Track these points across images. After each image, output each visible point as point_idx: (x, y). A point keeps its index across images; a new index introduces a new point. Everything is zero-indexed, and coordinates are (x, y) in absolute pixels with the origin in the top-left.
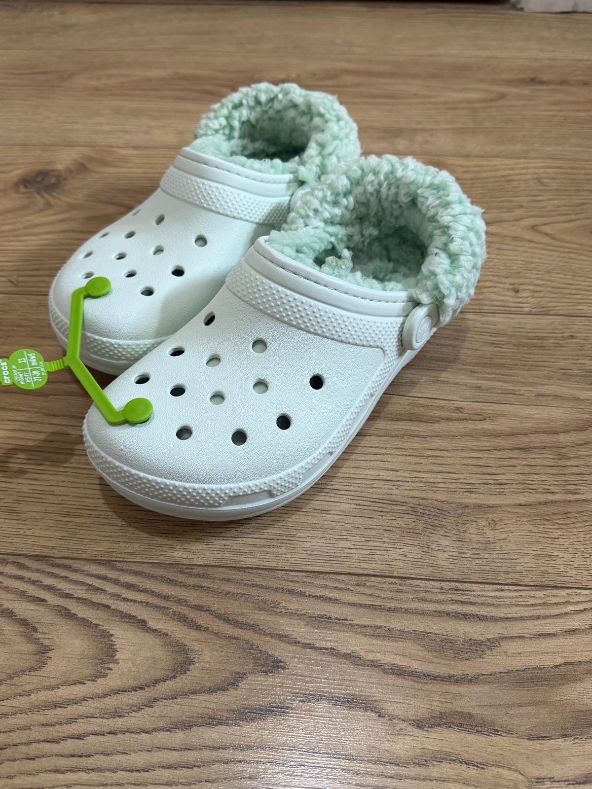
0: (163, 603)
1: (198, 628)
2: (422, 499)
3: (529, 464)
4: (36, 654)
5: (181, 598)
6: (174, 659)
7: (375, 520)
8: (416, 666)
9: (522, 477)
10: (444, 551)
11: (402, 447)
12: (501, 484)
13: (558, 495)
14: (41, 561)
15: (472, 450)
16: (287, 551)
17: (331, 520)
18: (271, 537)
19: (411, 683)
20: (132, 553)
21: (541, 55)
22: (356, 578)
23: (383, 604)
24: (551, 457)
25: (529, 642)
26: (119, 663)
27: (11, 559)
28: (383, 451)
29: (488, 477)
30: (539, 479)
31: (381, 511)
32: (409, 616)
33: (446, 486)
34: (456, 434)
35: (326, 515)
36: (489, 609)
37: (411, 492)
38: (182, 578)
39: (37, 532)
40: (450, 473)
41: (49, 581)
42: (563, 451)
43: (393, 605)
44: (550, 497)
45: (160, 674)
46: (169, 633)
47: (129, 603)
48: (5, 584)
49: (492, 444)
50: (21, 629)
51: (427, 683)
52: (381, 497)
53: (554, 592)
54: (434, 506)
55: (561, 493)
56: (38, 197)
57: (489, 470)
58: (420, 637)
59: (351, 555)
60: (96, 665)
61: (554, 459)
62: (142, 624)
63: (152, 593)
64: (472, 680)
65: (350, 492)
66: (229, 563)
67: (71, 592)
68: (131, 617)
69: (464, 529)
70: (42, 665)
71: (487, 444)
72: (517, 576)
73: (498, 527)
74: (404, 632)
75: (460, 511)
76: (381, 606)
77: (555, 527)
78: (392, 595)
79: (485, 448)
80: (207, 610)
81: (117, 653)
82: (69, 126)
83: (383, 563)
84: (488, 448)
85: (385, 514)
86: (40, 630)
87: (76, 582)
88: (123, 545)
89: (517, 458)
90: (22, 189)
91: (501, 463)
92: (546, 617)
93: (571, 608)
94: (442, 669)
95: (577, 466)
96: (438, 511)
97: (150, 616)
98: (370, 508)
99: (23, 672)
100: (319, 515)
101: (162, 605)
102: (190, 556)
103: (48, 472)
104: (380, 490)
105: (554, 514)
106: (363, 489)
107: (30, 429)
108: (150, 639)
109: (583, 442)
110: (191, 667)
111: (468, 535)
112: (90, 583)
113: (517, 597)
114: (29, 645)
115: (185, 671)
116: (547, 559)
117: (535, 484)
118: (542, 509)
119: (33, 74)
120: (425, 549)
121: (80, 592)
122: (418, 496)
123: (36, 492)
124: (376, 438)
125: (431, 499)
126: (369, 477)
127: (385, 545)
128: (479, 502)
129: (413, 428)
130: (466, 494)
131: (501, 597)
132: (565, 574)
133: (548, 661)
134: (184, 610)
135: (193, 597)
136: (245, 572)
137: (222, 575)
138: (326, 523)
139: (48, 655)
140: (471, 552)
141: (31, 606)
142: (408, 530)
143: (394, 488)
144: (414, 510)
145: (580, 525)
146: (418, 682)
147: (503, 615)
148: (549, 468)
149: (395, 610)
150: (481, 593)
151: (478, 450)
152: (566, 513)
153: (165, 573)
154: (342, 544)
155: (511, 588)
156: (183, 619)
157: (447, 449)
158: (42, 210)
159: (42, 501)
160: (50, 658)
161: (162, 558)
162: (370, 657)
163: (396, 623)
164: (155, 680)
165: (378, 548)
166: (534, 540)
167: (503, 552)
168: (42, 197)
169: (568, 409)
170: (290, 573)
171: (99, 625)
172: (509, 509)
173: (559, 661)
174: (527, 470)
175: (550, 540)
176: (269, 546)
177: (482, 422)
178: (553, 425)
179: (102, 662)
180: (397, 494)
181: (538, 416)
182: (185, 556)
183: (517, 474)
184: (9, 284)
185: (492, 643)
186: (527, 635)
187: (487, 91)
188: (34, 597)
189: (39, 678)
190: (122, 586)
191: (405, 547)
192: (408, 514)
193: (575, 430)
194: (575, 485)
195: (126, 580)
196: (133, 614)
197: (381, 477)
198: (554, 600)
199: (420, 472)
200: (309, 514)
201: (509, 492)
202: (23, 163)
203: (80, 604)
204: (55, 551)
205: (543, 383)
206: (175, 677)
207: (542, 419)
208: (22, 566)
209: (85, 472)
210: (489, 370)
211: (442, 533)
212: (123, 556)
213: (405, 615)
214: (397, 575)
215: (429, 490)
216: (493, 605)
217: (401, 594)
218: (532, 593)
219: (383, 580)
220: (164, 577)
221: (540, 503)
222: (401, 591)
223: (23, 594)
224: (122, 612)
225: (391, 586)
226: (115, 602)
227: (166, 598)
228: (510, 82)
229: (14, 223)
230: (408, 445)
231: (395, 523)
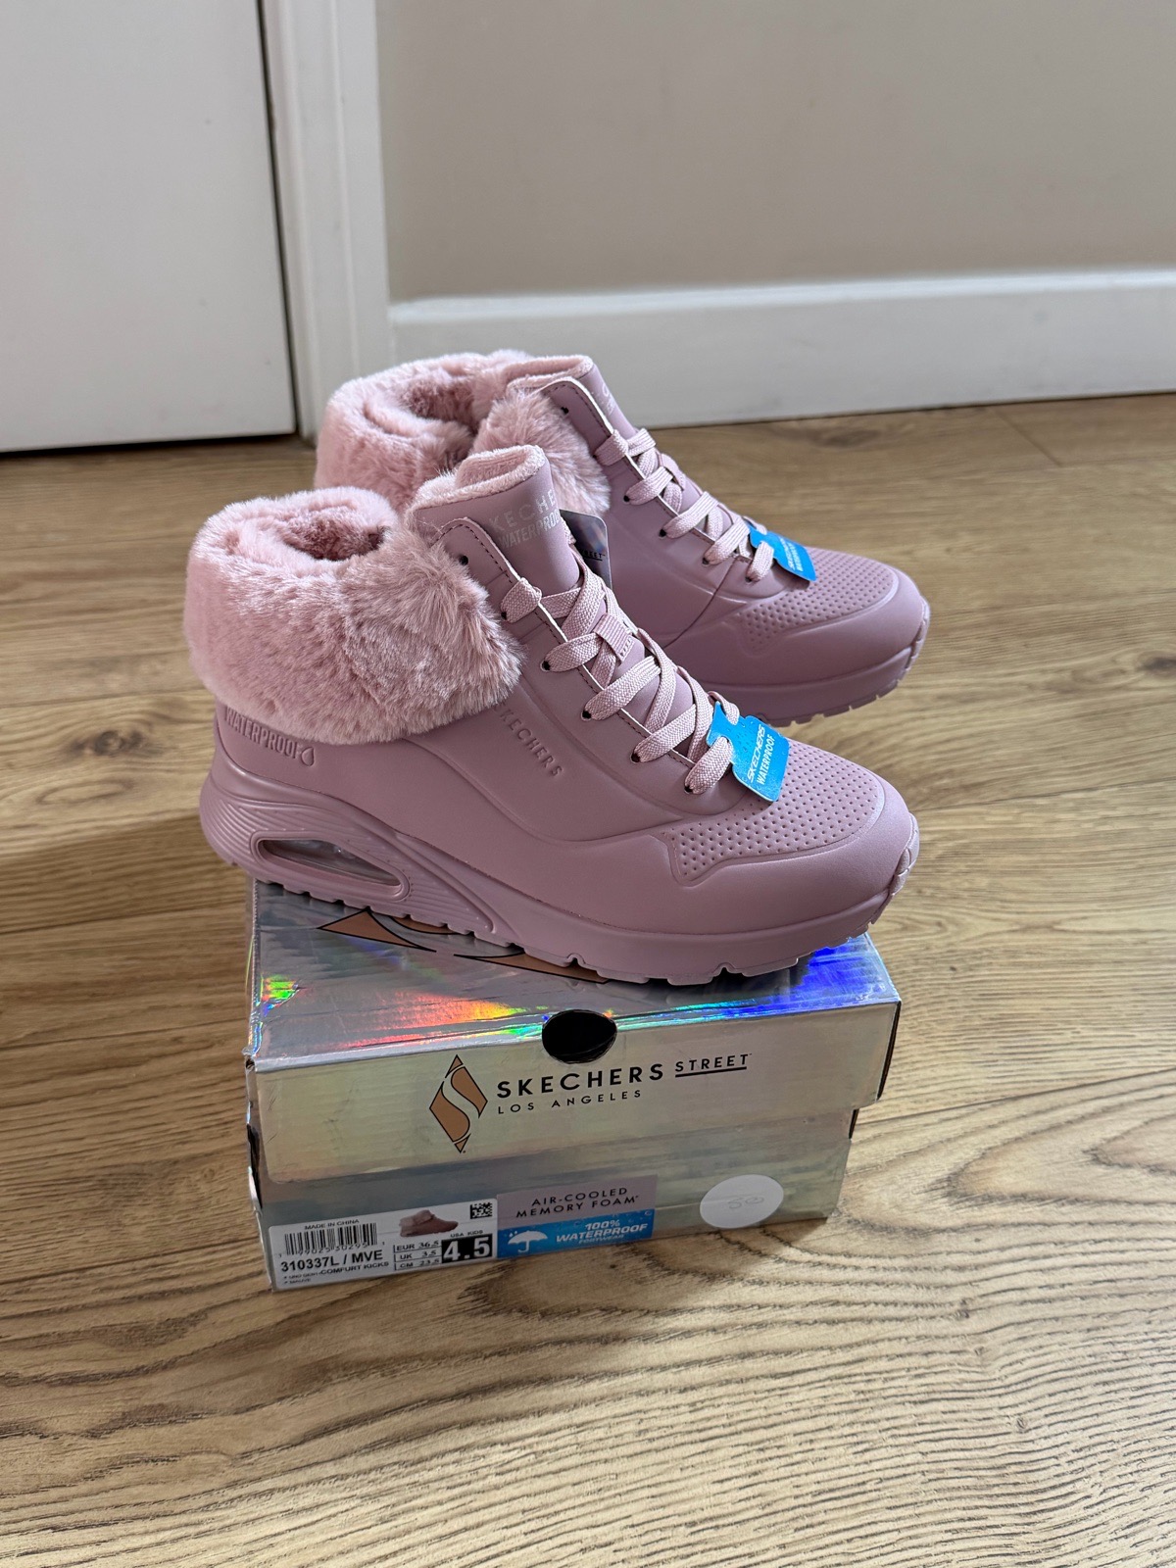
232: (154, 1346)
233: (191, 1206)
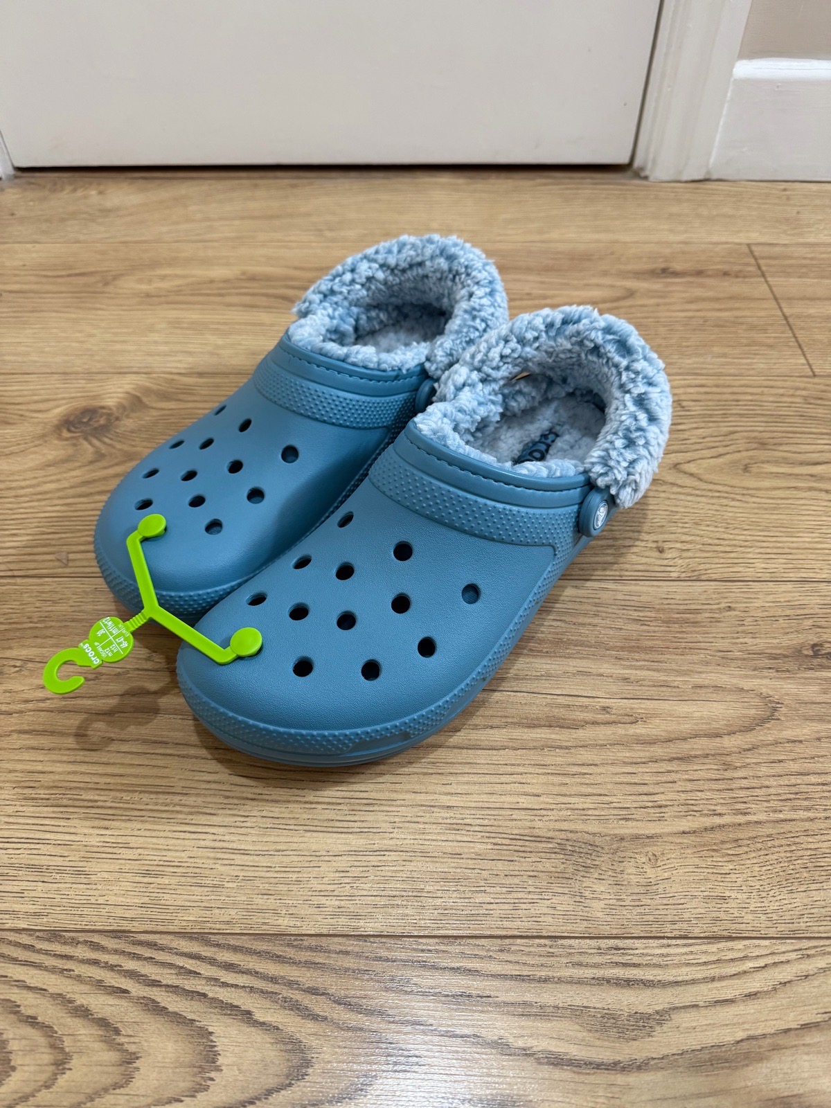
0: (270, 987)
1: (315, 1018)
2: (571, 832)
3: (691, 777)
4: (120, 1065)
5: (292, 979)
6: (288, 1060)
7: (517, 863)
8: (575, 1051)
9: (683, 796)
10: (600, 900)
11: (542, 763)
12: (660, 807)
13: (726, 816)
14: (119, 938)
15: (624, 763)
16: (414, 910)
17: (464, 866)
18: (394, 893)
19: (571, 1075)
20: (228, 923)
21: (672, 238)
22: (499, 941)
23: (531, 973)
24: (716, 767)
25: (703, 1011)
26: (222, 1070)
27: (82, 937)
28: (521, 769)
29: (645, 798)
30: (703, 797)
31: (524, 852)
32: (563, 987)
33: (597, 813)
34: (605, 742)
35: (458, 861)
36: (656, 971)
37: (558, 823)
38: (290, 953)
39: (113, 900)
40: (601, 795)
41: (130, 965)
42: (729, 759)
43: (543, 973)
44: (717, 821)
45: (272, 1082)
46: (280, 1027)
47: (229, 989)
48: (76, 973)
49: (647, 754)
50: (101, 1033)
51: (588, 1074)
52: (522, 832)
53: (730, 944)
54: (585, 841)
55: (729, 814)
56: (86, 445)
57: (645, 789)
58: (577, 1013)
59: (492, 912)
60: (195, 1075)
61: (719, 770)
62: (247, 1016)
63: (256, 974)
64: (641, 1066)
65: (485, 828)
66: (346, 931)
67: (158, 978)
68: (234, 1007)
69: (621, 869)
70: (128, 1079)
71: (642, 754)
72: (685, 926)
73: (659, 863)
74: (558, 1008)
75: (615, 846)
76: (529, 976)
77: (724, 859)
78: (543, 960)
79: (639, 760)
80: (323, 994)
81: (219, 1057)
82: (118, 347)
83: (529, 919)
84: (643, 760)
85: (528, 855)
86: (123, 1032)
87: (164, 964)
88: (217, 911)
89: (677, 772)
90: (66, 434)
91: (659, 778)
92: (722, 978)
93: (749, 965)
94: (606, 1055)
95: (746, 778)
96: (589, 847)
97: (256, 1005)
98: (510, 847)
99: (106, 1090)
100: (450, 860)
101: (269, 990)
102: (299, 924)
103: (120, 818)
104: (519, 823)
105: (723, 842)
106: (500, 823)
107: (95, 760)
108: (257, 1035)
109: (750, 746)
110: (310, 1071)
111: (626, 876)
112: (181, 965)
113: (686, 954)
114: (111, 1053)
115: (302, 1075)
116: (718, 901)
117: (699, 804)
118: (708, 837)
119: (70, 275)
120: (578, 899)
121: (169, 978)
122: (566, 828)
123: (107, 845)
124: (511, 752)
125: (581, 832)
126: (506, 806)
127: (530, 896)
128: (635, 831)
129: (553, 736)
130: (621, 822)
131: (668, 955)
132: (740, 920)
133: (729, 1036)
134: (297, 996)
135: (307, 977)
136: (366, 941)
137: (339, 947)
138: (459, 870)
139: (135, 1065)
140: (630, 898)
141: (111, 1000)
142: (557, 875)
143: (537, 818)
144: (561, 848)
145: (754, 855)
146: (579, 1073)
147: (671, 979)
148: (713, 782)
149: (546, 980)
150: (645, 951)
151: (632, 763)
152: (737, 840)
153: (270, 948)
154: (480, 898)
155: (679, 942)
156: (295, 1007)
157: (596, 763)
158: (91, 462)
159: (114, 856)
160: (138, 1069)
161: (264, 927)
162: (520, 1043)
163: (549, 996)
164: (267, 1090)
165: (522, 901)
166: (702, 877)
167: (668, 895)
168: (90, 443)
169: (731, 703)
170: (420, 940)
171: (194, 1020)
172: (671, 839)
173: (741, 1035)
174: (689, 786)
175: (720, 876)
176: (393, 906)
177: (633, 726)
178: (715, 725)
179: (202, 1070)
180: (541, 827)
181: (697, 714)
182: (292, 924)
183: (678, 792)
184: (57, 564)
185: (662, 1016)
186: (701, 1004)
187: (612, 286)
188: (113, 987)
189: (127, 1097)
190: (219, 966)
191: (554, 897)
192: (555, 853)
193: (741, 731)
194: (745, 802)
195: (224, 958)
196: (236, 1003)
197: (521, 806)
198: (730, 955)
199: (565, 795)
200: (437, 859)
201: (670, 817)
202: (64, 399)
203: (170, 994)
204: (135, 924)
205: (700, 670)
206: (290, 1085)
207: (702, 718)
208: (96, 947)
209: (164, 815)
210: (637, 656)
211: (596, 876)
212: (218, 926)
213: (558, 986)
214: (546, 935)
215: (578, 819)
216: (659, 966)
217: (552, 959)
218: (704, 947)
219: (530, 942)
220: (269, 953)
221: (706, 829)
222: (551, 955)
223: (99, 985)
224: (223, 1002)
225: (540, 949)
226: (213, 988)
227: (273, 980)
228: (638, 275)
229: (58, 480)
230: (548, 760)
231: (540, 867)
232: (627, 1040)
233: (642, 890)
